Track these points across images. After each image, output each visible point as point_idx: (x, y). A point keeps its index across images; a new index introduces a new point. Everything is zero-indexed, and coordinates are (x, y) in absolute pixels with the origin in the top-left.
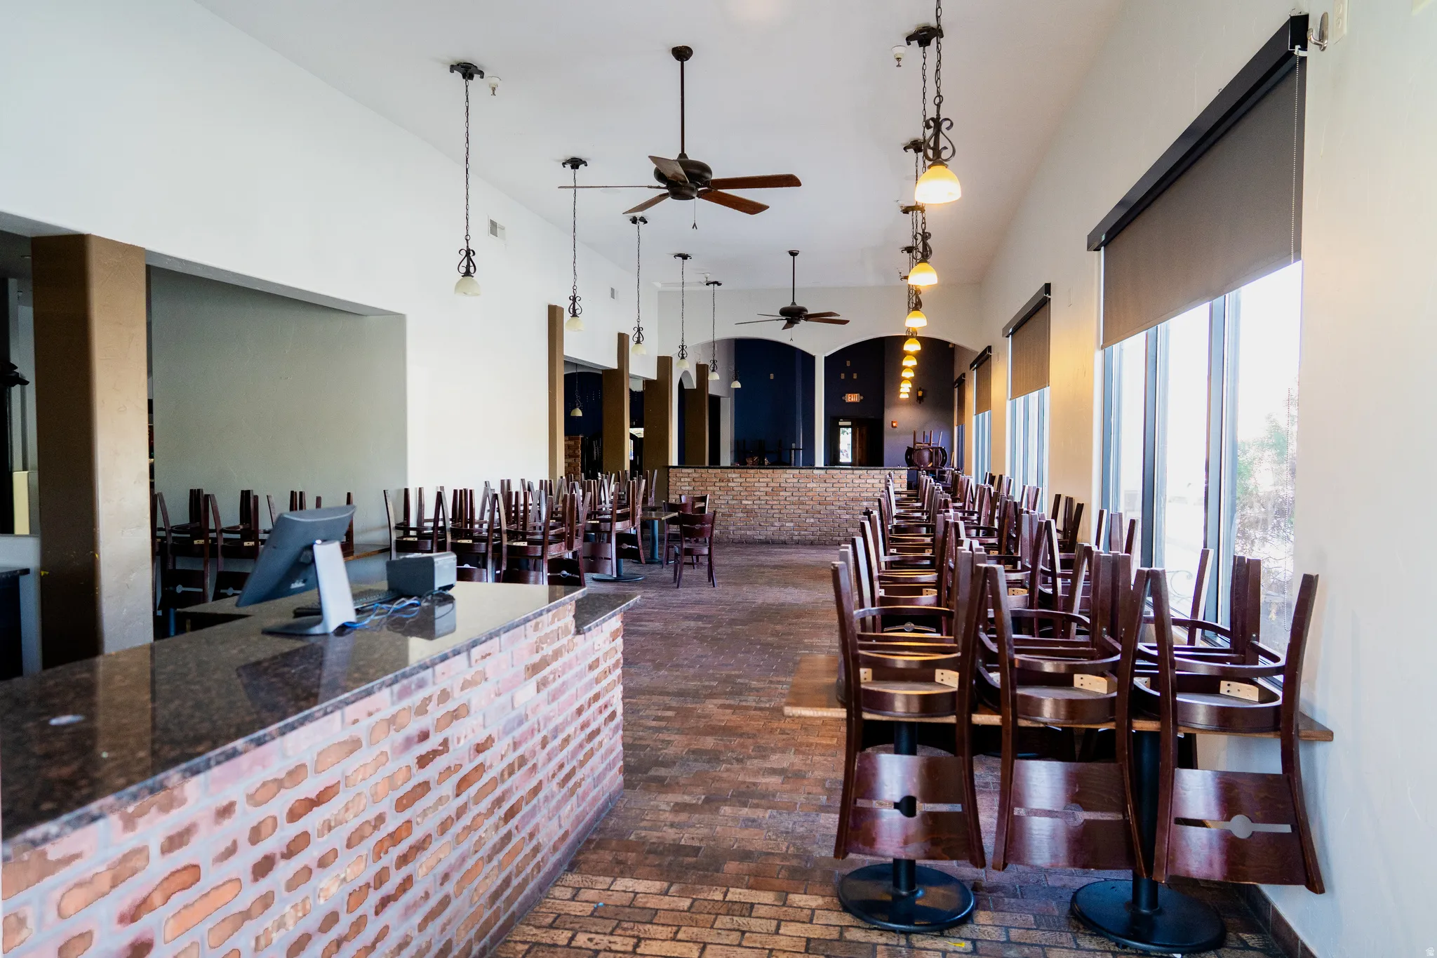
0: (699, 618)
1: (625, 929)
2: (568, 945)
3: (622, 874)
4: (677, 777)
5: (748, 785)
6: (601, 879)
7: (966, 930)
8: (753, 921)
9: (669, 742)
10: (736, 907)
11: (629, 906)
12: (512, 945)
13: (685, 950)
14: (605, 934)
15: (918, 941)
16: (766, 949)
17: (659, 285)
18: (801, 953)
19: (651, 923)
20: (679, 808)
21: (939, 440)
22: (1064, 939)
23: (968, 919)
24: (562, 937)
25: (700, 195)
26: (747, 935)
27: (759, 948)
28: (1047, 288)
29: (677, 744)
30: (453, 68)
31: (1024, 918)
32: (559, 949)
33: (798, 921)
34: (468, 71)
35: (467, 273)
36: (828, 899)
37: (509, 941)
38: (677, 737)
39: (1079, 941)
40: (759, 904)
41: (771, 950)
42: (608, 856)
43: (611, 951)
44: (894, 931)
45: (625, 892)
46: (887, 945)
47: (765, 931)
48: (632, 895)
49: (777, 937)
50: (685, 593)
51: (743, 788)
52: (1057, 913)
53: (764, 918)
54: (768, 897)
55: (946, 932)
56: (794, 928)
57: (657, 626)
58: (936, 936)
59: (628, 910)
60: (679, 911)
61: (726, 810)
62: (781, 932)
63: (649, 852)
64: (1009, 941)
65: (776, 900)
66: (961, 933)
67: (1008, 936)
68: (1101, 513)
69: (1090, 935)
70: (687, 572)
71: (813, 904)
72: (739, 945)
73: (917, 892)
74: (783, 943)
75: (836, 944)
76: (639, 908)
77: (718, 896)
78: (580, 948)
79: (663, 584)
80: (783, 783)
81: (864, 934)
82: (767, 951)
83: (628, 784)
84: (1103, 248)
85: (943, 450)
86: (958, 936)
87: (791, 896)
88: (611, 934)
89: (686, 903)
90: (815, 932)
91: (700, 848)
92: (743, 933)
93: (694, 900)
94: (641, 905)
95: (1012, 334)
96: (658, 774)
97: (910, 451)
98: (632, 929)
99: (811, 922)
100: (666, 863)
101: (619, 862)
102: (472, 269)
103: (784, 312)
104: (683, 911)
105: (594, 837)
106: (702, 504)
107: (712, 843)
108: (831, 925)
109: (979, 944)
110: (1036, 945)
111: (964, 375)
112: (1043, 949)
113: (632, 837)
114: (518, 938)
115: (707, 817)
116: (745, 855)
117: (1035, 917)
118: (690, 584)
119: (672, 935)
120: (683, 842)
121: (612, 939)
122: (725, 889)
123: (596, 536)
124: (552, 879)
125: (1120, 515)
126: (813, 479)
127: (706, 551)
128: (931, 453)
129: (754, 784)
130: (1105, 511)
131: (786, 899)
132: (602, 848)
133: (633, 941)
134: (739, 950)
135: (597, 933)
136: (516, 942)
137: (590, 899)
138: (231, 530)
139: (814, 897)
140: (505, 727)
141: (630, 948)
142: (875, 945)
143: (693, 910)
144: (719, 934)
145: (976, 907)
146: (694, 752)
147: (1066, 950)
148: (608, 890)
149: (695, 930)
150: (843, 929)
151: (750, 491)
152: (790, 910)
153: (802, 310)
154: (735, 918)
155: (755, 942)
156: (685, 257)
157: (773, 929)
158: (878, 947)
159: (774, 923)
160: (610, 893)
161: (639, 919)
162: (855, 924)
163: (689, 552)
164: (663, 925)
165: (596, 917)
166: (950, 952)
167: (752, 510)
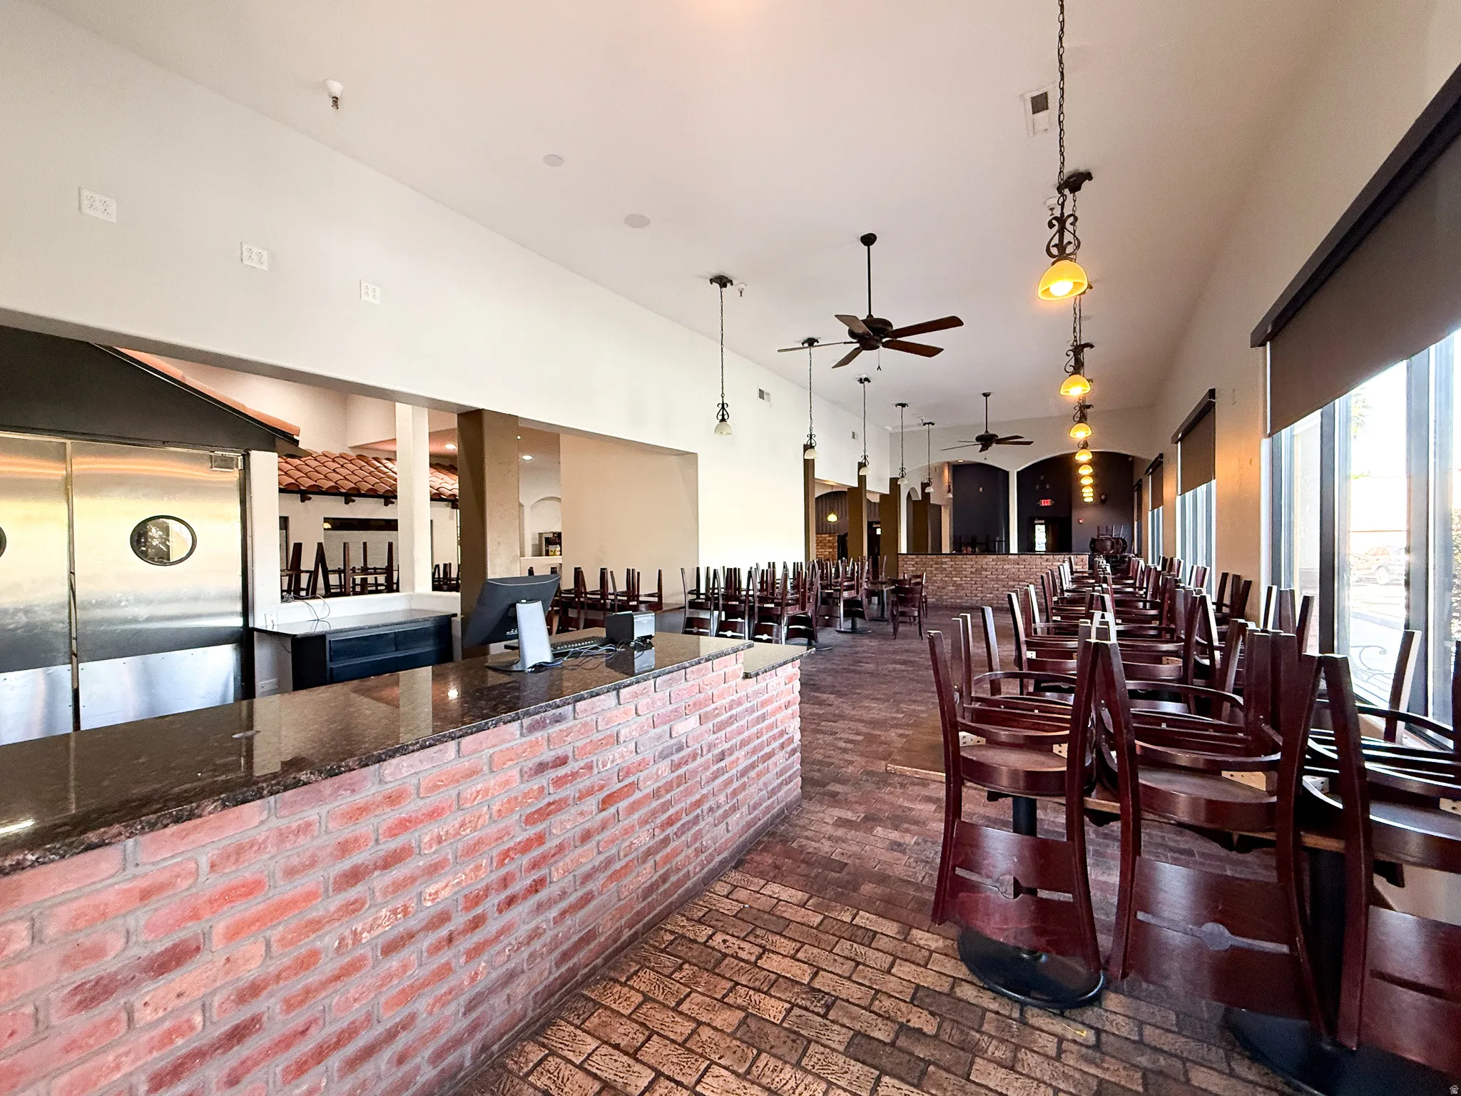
0: (904, 663)
1: (757, 936)
2: (705, 944)
3: (774, 880)
4: (847, 794)
5: (905, 809)
6: (756, 880)
7: (1090, 1014)
8: (870, 952)
9: (851, 762)
10: (860, 932)
11: (769, 913)
12: (662, 932)
13: (799, 972)
14: (738, 937)
15: (1033, 1016)
16: (873, 989)
17: (890, 428)
18: (905, 1001)
19: (780, 934)
20: (841, 823)
21: (1121, 533)
22: (1212, 1056)
23: (1097, 1000)
24: (703, 933)
25: (886, 345)
26: (861, 967)
27: (866, 986)
28: (1212, 393)
29: (855, 765)
30: (712, 281)
31: (1163, 1014)
32: (695, 946)
33: (913, 962)
34: (722, 281)
35: (723, 420)
36: (949, 942)
37: (662, 929)
38: (859, 759)
39: (1233, 1064)
40: (882, 934)
41: (877, 991)
42: (768, 859)
43: (737, 958)
44: (1010, 998)
45: (770, 897)
46: (997, 1013)
47: (878, 967)
48: (776, 901)
49: (888, 977)
50: (899, 644)
51: (899, 812)
52: (1206, 1016)
53: (881, 951)
54: (891, 928)
55: (1067, 1013)
56: (907, 969)
57: (871, 667)
58: (1054, 1014)
59: (766, 916)
60: (809, 926)
61: (879, 830)
62: (893, 971)
63: (803, 861)
64: (1141, 1042)
65: (898, 932)
66: (1085, 1016)
67: (1141, 1034)
68: (1270, 590)
69: (1249, 1058)
70: (901, 628)
71: (933, 946)
72: (849, 978)
73: (1040, 956)
74: (891, 985)
75: (944, 999)
76: (777, 916)
77: (847, 918)
78: (713, 949)
79: (884, 636)
80: (935, 812)
81: (975, 994)
82: (873, 992)
83: (805, 795)
84: (1268, 344)
85: (1123, 540)
86: (1080, 1019)
87: (914, 932)
88: (744, 939)
89: (817, 919)
90: (928, 979)
91: (846, 864)
92: (858, 964)
93: (826, 917)
94: (778, 913)
95: (1181, 440)
96: (833, 789)
97: (1093, 541)
98: (762, 938)
99: (925, 966)
100: (813, 874)
101: (776, 867)
102: (726, 417)
103: (979, 439)
104: (812, 927)
105: (765, 839)
106: (919, 580)
107: (857, 861)
108: (944, 974)
109: (1104, 1037)
110: (1176, 1056)
111: (1141, 480)
112: (1184, 1064)
113: (794, 845)
114: (669, 927)
115: (860, 835)
116: (882, 879)
117: (1177, 1016)
118: (905, 637)
119: (792, 952)
120: (833, 857)
121: (743, 945)
122: (855, 911)
123: (829, 601)
124: (715, 875)
125: (1292, 592)
126: (1009, 562)
127: (916, 614)
128: (1113, 543)
129: (910, 809)
130: (1275, 588)
131: (908, 934)
132: (768, 851)
133: (758, 950)
134: (847, 983)
135: (733, 936)
136: (666, 930)
137: (740, 900)
138: (569, 591)
139: (935, 936)
140: (661, 752)
141: (753, 959)
142: (985, 1010)
143: (821, 928)
144: (835, 960)
145: (1106, 987)
146: (868, 773)
147: (1216, 1074)
148: (758, 892)
149: (816, 951)
150: (956, 981)
151: (959, 572)
152: (910, 947)
153: (995, 436)
154: (855, 945)
155: (865, 977)
156: (903, 405)
157: (886, 966)
158: (988, 1014)
159: (890, 959)
160: (759, 895)
161: (772, 928)
162: (969, 978)
163: (903, 614)
164: (790, 938)
165: (739, 919)
166: (1068, 1040)
167: (961, 585)
